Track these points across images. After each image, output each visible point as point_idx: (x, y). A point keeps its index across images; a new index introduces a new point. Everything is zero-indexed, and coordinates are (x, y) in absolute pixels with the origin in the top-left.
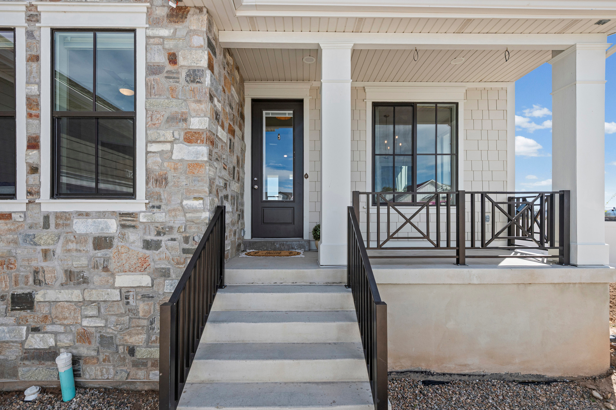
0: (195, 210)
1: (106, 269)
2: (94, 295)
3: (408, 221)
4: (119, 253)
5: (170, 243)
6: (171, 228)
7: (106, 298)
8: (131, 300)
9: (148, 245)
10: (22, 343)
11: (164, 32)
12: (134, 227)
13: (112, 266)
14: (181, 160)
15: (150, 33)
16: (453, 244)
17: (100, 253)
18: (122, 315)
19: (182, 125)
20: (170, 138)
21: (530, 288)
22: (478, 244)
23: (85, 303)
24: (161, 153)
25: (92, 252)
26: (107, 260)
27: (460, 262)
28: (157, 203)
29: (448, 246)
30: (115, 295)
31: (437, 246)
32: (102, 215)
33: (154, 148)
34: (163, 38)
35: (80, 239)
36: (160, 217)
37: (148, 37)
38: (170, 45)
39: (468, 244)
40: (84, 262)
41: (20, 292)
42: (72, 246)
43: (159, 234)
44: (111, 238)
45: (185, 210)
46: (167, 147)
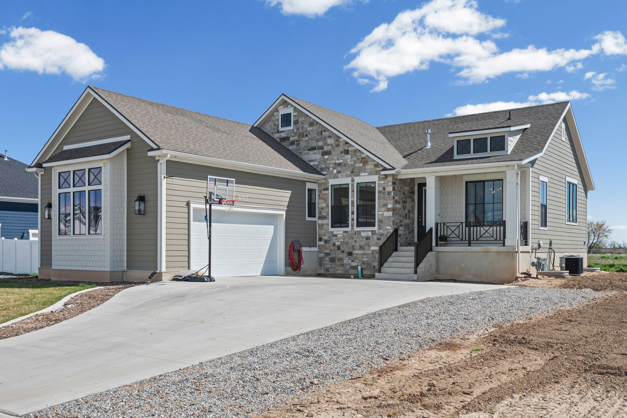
0: (389, 229)
1: (368, 245)
2: (366, 252)
3: (453, 232)
4: (372, 241)
5: (383, 238)
6: (383, 234)
7: (368, 253)
8: (374, 254)
9: (378, 239)
10: (350, 264)
11: (382, 182)
12: (375, 234)
13: (370, 244)
14: (386, 216)
15: (379, 183)
16: (467, 239)
17: (367, 241)
18: (372, 257)
19: (386, 207)
20: (383, 210)
21: (488, 253)
22: (475, 239)
23: (364, 254)
24: (381, 214)
25: (365, 241)
26: (369, 243)
27: (470, 245)
28: (380, 228)
29: (466, 240)
30: (371, 252)
31: (462, 240)
32: (368, 231)
33: (380, 213)
34: (382, 184)
35: (363, 237)
36: (381, 231)
37: (378, 184)
38: (383, 185)
39: (472, 239)
40: (364, 243)
41: (349, 251)
42: (361, 239)
43: (381, 236)
44: (370, 237)
45: (387, 229)
46: (383, 213)
